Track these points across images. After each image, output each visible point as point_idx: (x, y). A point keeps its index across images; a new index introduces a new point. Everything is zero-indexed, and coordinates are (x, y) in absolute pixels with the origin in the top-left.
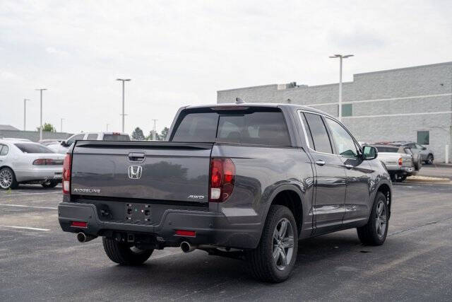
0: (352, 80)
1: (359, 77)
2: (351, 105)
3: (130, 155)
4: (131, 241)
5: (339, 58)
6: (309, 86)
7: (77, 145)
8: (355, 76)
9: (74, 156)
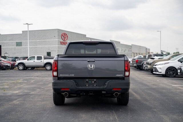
0: (22, 33)
1: (25, 32)
2: (22, 42)
3: (88, 60)
4: (91, 94)
5: (27, 25)
6: (1, 34)
7: (59, 57)
8: (22, 31)
9: (59, 61)
